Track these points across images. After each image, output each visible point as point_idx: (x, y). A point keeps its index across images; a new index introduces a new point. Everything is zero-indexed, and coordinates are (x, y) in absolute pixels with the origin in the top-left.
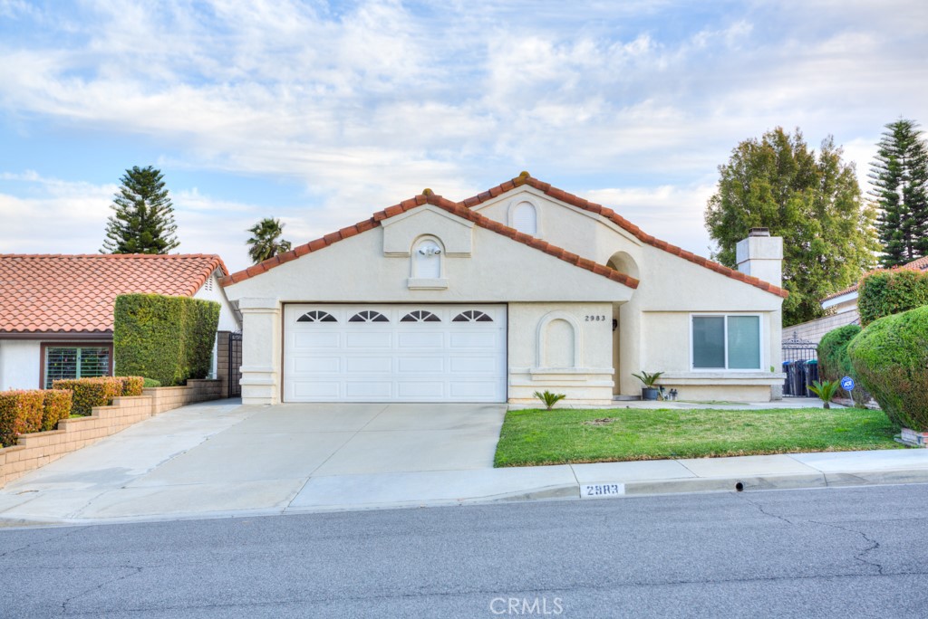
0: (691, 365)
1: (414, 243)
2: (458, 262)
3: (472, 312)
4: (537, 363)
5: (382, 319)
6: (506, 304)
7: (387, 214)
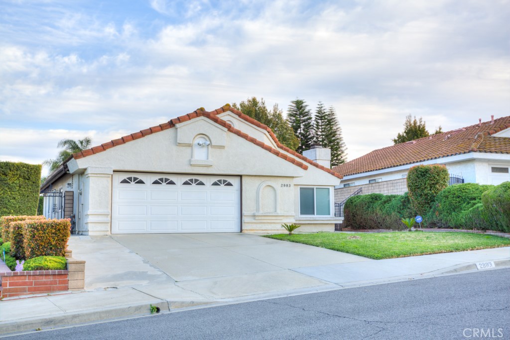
0: (300, 213)
1: (194, 138)
2: (218, 151)
3: (222, 180)
4: (258, 210)
5: (172, 183)
6: (241, 176)
7: (180, 120)
